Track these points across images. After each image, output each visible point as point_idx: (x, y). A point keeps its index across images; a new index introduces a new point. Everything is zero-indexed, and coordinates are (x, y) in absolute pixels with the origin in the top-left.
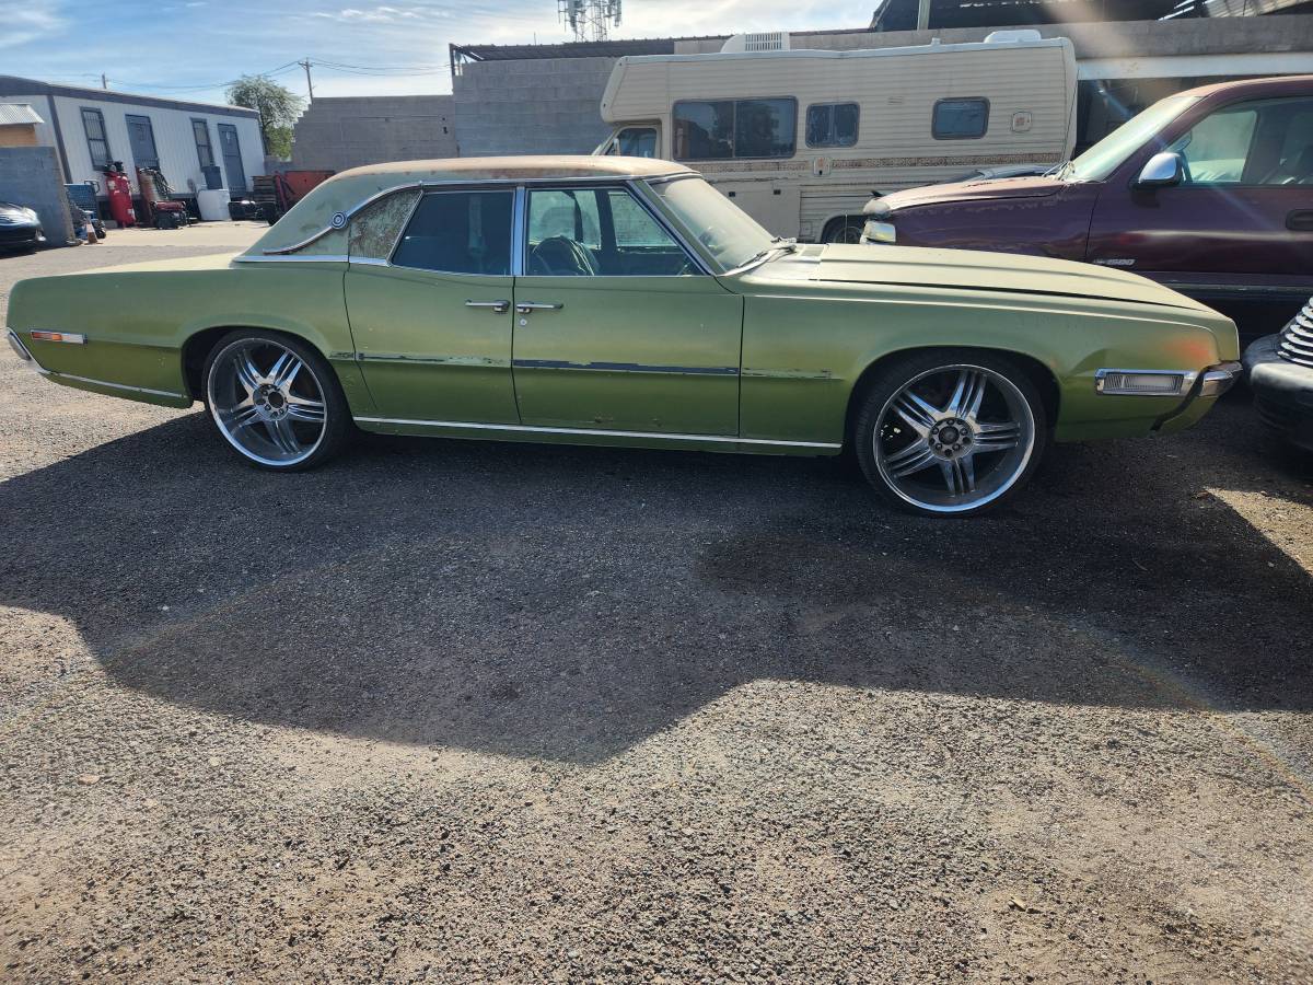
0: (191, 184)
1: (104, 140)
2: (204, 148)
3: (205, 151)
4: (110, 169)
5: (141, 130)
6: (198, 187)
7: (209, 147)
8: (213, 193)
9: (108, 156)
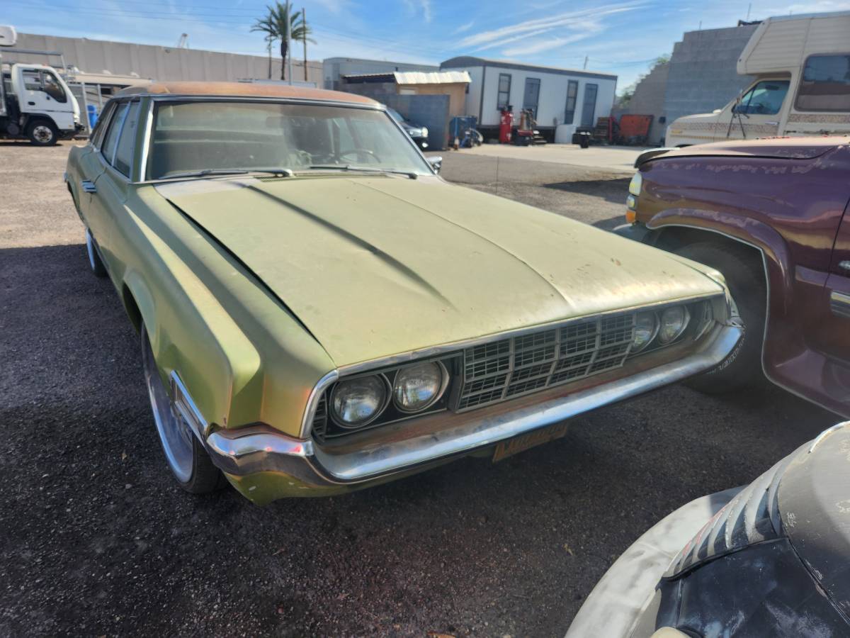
0: (555, 121)
1: (508, 92)
2: (572, 98)
3: (571, 101)
4: (505, 110)
5: (533, 87)
6: (559, 122)
7: (575, 98)
8: (567, 127)
9: (508, 102)
